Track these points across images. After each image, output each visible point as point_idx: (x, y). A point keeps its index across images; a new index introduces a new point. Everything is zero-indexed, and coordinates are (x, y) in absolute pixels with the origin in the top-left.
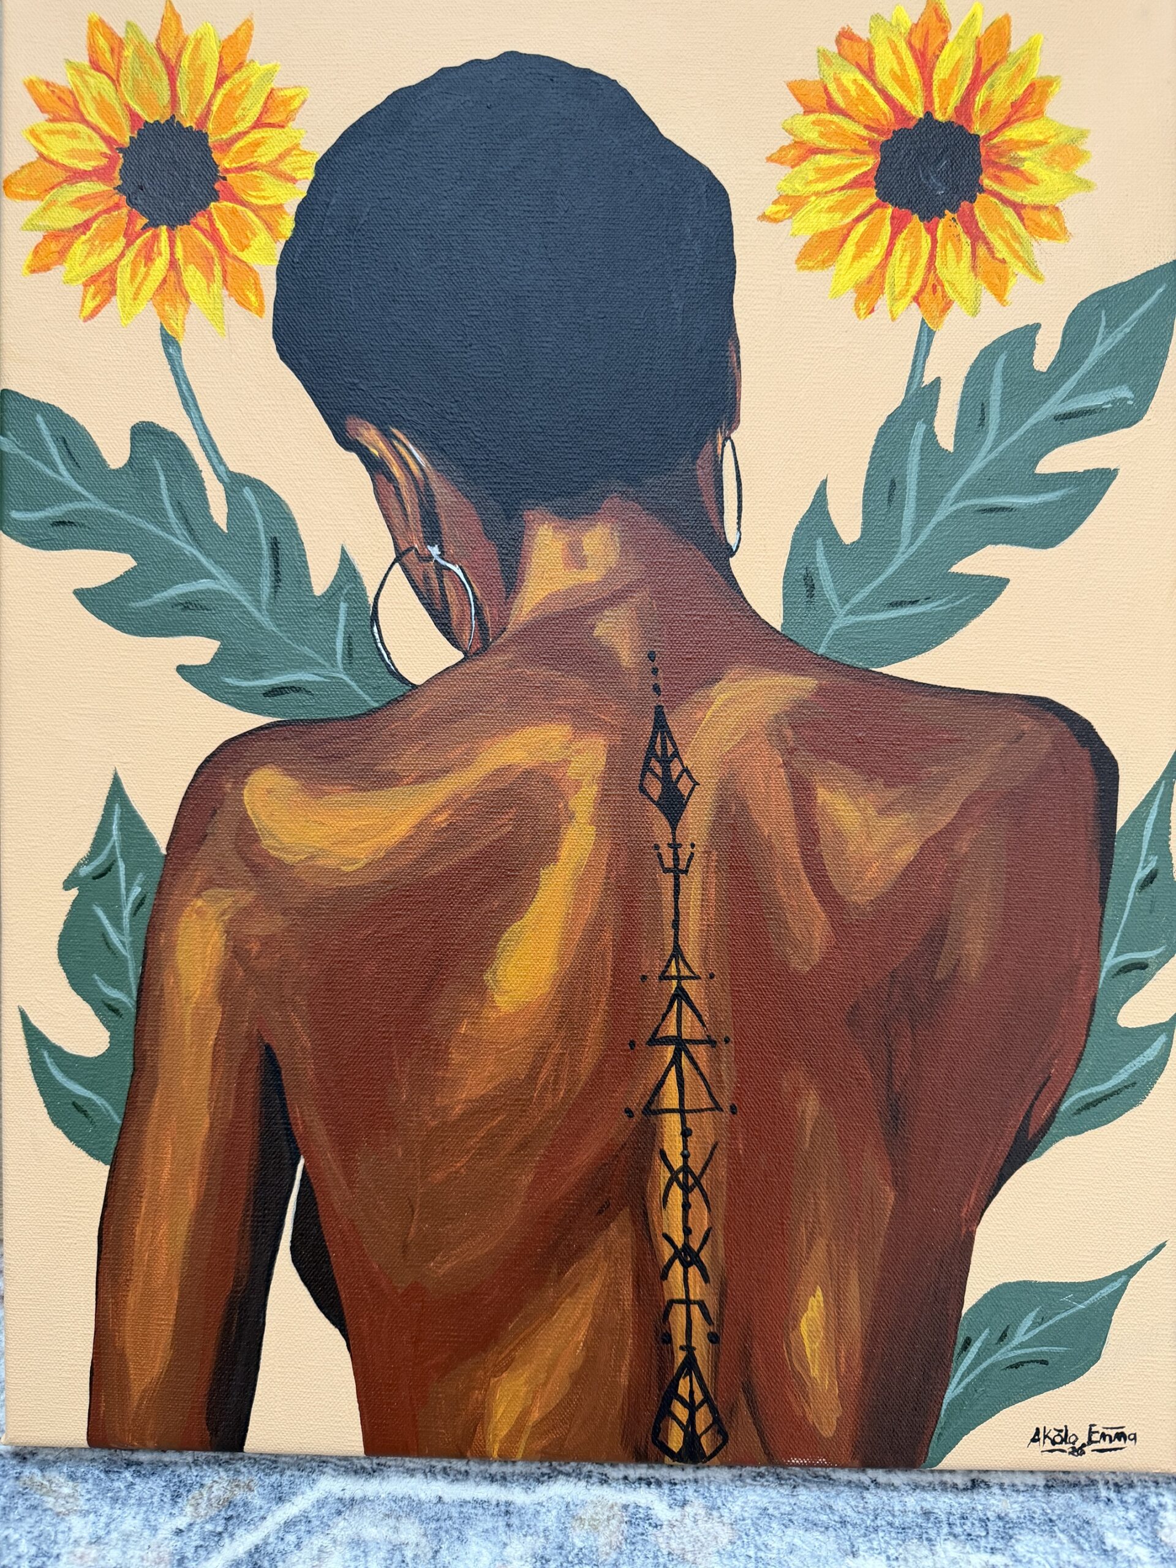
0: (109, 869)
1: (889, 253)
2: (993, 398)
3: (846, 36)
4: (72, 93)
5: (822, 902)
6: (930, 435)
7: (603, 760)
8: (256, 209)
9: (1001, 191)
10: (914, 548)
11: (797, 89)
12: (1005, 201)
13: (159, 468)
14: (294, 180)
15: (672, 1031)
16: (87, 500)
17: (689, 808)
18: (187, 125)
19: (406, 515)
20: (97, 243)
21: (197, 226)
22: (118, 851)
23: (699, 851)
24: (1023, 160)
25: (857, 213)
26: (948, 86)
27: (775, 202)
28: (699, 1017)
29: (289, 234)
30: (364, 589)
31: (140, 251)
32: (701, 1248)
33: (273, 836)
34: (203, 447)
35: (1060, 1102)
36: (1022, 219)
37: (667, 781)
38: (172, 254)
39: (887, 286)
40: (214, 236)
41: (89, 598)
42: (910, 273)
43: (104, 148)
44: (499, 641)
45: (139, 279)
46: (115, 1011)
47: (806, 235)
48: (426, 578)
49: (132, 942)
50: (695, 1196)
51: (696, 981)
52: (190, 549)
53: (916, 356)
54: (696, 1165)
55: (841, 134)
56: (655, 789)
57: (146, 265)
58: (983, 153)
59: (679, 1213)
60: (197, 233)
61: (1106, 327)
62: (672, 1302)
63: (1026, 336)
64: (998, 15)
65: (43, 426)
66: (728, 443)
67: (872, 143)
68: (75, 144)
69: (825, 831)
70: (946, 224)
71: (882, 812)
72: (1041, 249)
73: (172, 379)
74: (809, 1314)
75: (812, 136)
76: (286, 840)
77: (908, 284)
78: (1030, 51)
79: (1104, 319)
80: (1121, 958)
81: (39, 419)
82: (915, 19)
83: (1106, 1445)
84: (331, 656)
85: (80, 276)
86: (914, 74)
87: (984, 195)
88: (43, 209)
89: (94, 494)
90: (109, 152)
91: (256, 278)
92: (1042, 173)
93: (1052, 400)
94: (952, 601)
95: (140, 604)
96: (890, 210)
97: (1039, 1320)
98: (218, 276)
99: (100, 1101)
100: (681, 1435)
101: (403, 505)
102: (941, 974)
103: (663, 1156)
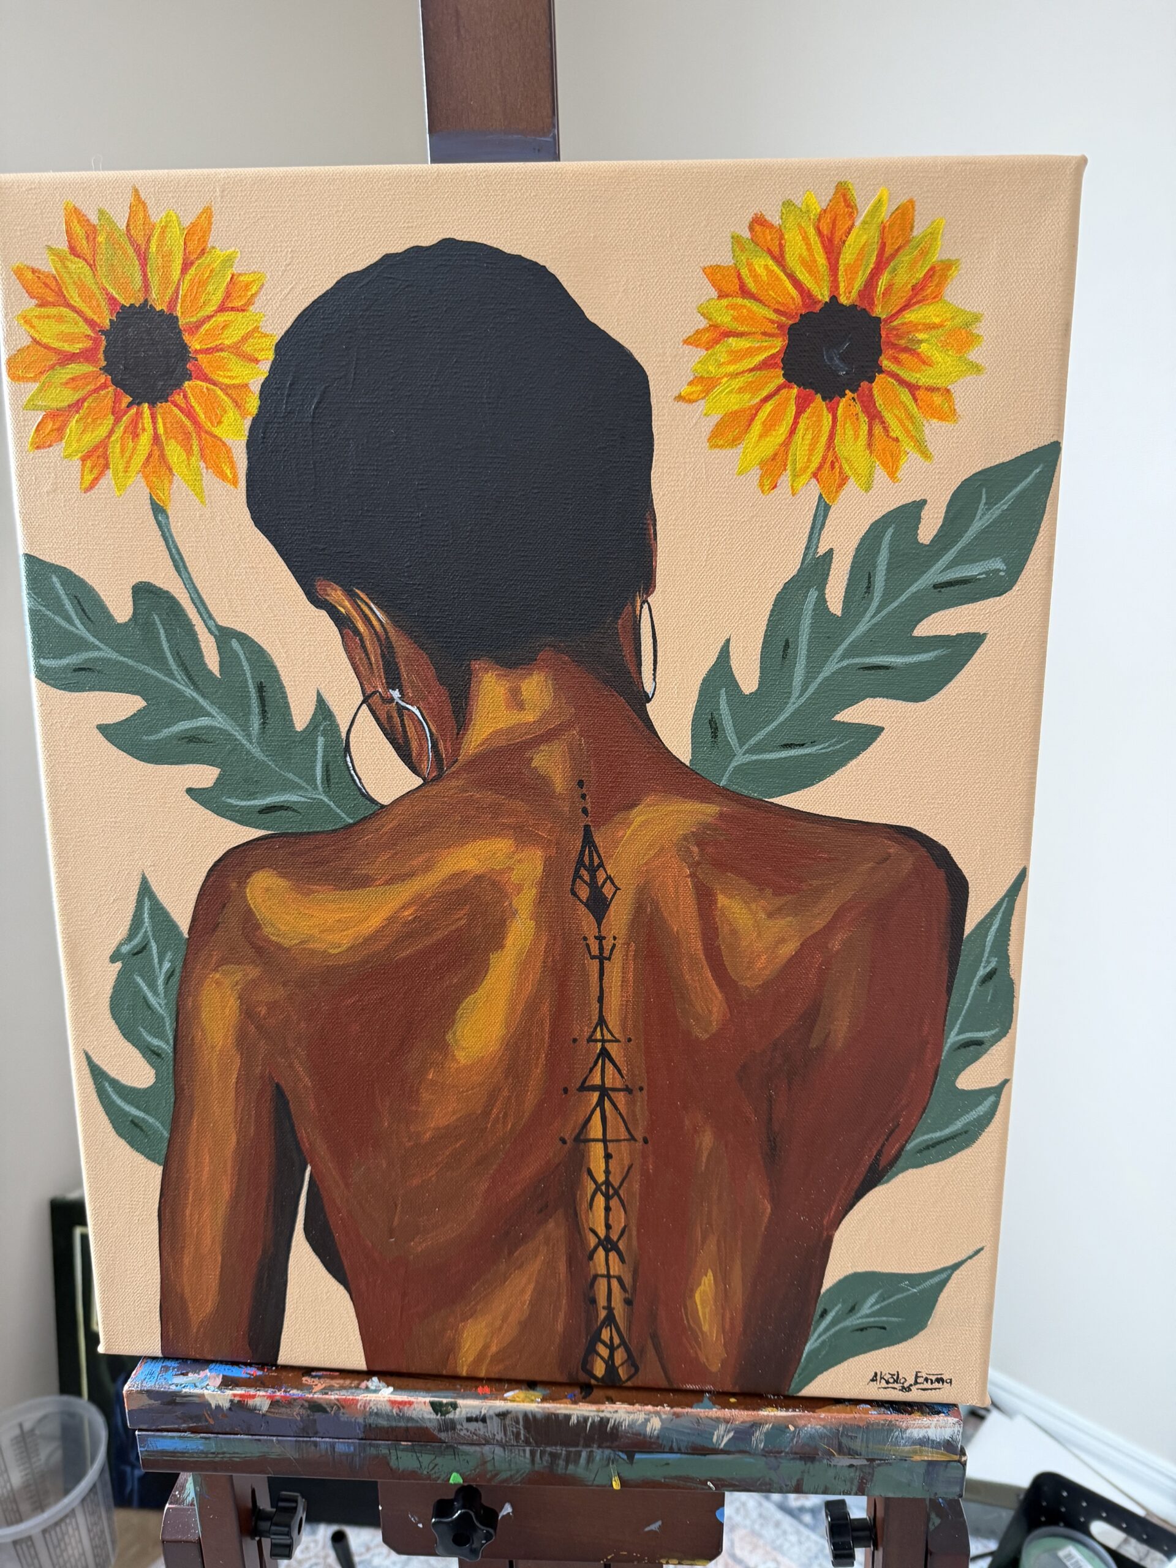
0: (144, 948)
1: (793, 431)
2: (879, 568)
3: (758, 222)
4: (54, 277)
5: (721, 985)
6: (822, 600)
7: (540, 869)
8: (225, 388)
9: (898, 372)
10: (803, 700)
11: (713, 273)
12: (902, 382)
13: (158, 623)
14: (257, 361)
15: (596, 1080)
16: (99, 649)
17: (613, 908)
18: (158, 308)
19: (371, 664)
20: (89, 420)
21: (176, 405)
22: (150, 934)
23: (619, 942)
24: (920, 342)
25: (765, 393)
26: (853, 269)
27: (690, 383)
28: (619, 1071)
29: (254, 412)
30: (338, 726)
31: (126, 428)
32: (619, 1239)
33: (272, 925)
34: (195, 604)
35: (906, 1142)
36: (915, 400)
37: (593, 885)
38: (155, 429)
39: (789, 463)
40: (190, 414)
41: (110, 732)
42: (812, 450)
43: (89, 332)
44: (453, 769)
45: (127, 454)
46: (158, 1055)
47: (717, 415)
48: (390, 718)
49: (166, 1004)
50: (614, 1203)
51: (617, 1044)
52: (189, 692)
53: (812, 528)
54: (615, 1181)
55: (752, 317)
56: (584, 893)
57: (133, 439)
58: (883, 336)
59: (602, 1213)
60: (176, 410)
61: (986, 504)
62: (596, 1277)
63: (911, 513)
64: (903, 199)
65: (58, 585)
67: (781, 326)
68: (63, 327)
69: (725, 930)
70: (846, 404)
71: (770, 915)
72: (933, 430)
73: (163, 543)
74: (702, 1288)
75: (725, 319)
76: (283, 928)
77: (809, 460)
78: (933, 235)
79: (984, 496)
80: (961, 1037)
81: (55, 579)
82: (824, 205)
83: (928, 1385)
84: (312, 780)
85: (77, 452)
86: (821, 260)
87: (882, 375)
88: (40, 390)
89: (106, 644)
90: (92, 334)
91: (229, 451)
92: (937, 356)
93: (933, 570)
94: (833, 745)
95: (152, 738)
96: (795, 391)
97: (882, 1298)
98: (196, 448)
99: (151, 1120)
100: (603, 1366)
101: (367, 655)
102: (814, 1044)
103: (590, 1172)
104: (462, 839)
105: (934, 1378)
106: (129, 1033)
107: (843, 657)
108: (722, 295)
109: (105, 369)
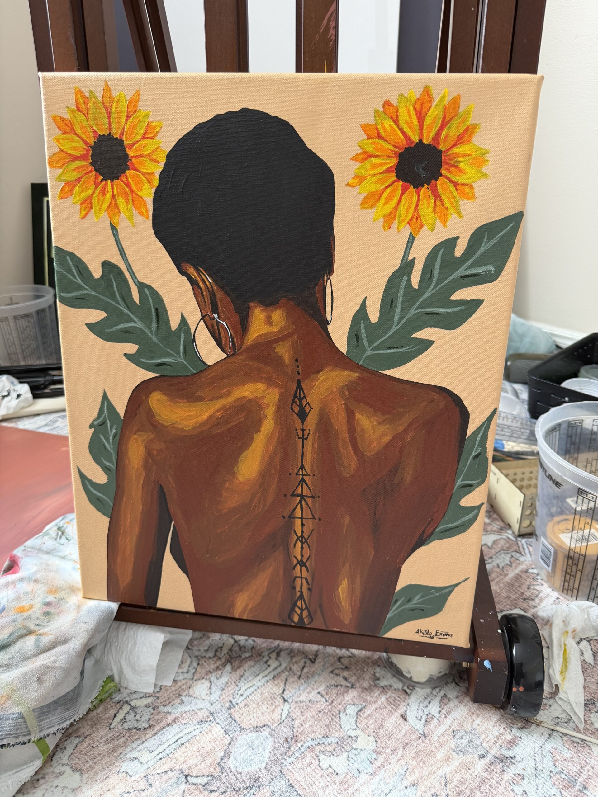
0: (104, 423)
1: (399, 202)
2: (436, 267)
3: (387, 104)
4: (70, 121)
6: (409, 281)
7: (277, 398)
8: (144, 174)
9: (449, 176)
10: (398, 327)
11: (365, 127)
12: (451, 181)
13: (113, 279)
14: (158, 162)
15: (300, 492)
16: (87, 290)
17: (309, 417)
18: (115, 137)
19: (205, 302)
20: (84, 187)
21: (122, 181)
22: (107, 417)
23: (311, 433)
24: (460, 162)
25: (387, 184)
26: (430, 128)
27: (353, 178)
28: (309, 488)
29: (157, 185)
30: (190, 329)
31: (100, 191)
32: (307, 561)
33: (160, 416)
34: (129, 271)
35: (436, 527)
36: (457, 189)
37: (300, 406)
38: (113, 192)
39: (397, 217)
40: (128, 185)
41: (92, 327)
42: (407, 211)
43: (85, 147)
44: (240, 351)
45: (101, 203)
46: (109, 470)
47: (364, 194)
48: (213, 327)
49: (113, 448)
50: (305, 545)
51: (308, 477)
52: (126, 311)
53: (406, 248)
54: (306, 535)
55: (382, 148)
56: (297, 409)
57: (103, 196)
58: (443, 158)
59: (299, 550)
60: (122, 183)
61: (487, 239)
62: (296, 577)
63: (452, 242)
64: (454, 95)
65: (69, 261)
66: (329, 281)
67: (395, 153)
68: (73, 144)
69: (358, 429)
70: (425, 190)
71: (379, 424)
72: (464, 204)
73: (115, 243)
74: (342, 586)
75: (370, 149)
76: (164, 417)
77: (406, 216)
78: (468, 112)
79: (486, 236)
80: (463, 482)
81: (68, 258)
82: (418, 96)
83: (442, 637)
84: (178, 353)
85: (78, 201)
86: (415, 122)
87: (442, 177)
88: (63, 172)
89: (90, 288)
91: (145, 203)
92: (468, 169)
93: (461, 269)
94: (412, 348)
95: (109, 330)
96: (401, 183)
97: (422, 597)
98: (131, 201)
99: (105, 498)
100: (298, 617)
101: (204, 298)
102: (396, 481)
103: (295, 531)
104: (243, 382)
105: (444, 634)
106: (97, 459)
107: (418, 308)
108: (369, 138)
109: (91, 164)
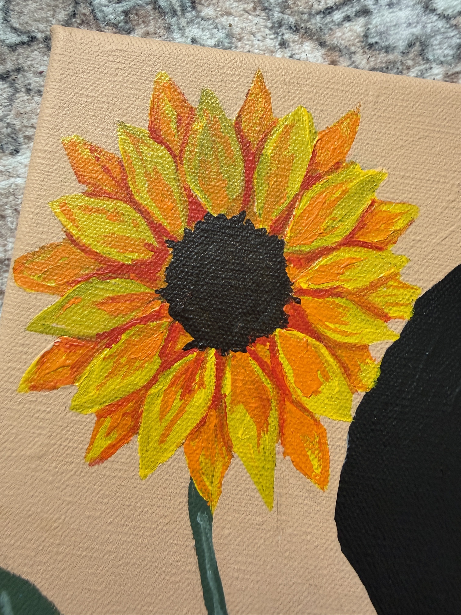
4: (120, 163)
8: (333, 347)
14: (386, 318)
18: (259, 226)
29: (371, 384)
31: (177, 378)
38: (218, 386)
40: (274, 373)
45: (169, 417)
57: (183, 396)
60: (254, 364)
68: (117, 228)
85: (93, 402)
88: (61, 307)
90: (155, 244)
91: (322, 435)
98: (273, 422)
109: (162, 293)
